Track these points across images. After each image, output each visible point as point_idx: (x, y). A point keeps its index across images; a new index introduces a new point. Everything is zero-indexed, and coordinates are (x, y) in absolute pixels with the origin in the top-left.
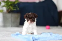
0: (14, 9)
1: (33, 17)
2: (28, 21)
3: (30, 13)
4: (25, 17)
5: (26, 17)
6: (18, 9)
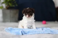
0: (13, 5)
3: (28, 8)
6: (17, 5)
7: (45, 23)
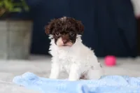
0: (15, 7)
1: (72, 30)
2: (56, 41)
3: (64, 19)
4: (47, 31)
5: (52, 29)
7: (114, 64)
